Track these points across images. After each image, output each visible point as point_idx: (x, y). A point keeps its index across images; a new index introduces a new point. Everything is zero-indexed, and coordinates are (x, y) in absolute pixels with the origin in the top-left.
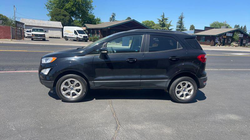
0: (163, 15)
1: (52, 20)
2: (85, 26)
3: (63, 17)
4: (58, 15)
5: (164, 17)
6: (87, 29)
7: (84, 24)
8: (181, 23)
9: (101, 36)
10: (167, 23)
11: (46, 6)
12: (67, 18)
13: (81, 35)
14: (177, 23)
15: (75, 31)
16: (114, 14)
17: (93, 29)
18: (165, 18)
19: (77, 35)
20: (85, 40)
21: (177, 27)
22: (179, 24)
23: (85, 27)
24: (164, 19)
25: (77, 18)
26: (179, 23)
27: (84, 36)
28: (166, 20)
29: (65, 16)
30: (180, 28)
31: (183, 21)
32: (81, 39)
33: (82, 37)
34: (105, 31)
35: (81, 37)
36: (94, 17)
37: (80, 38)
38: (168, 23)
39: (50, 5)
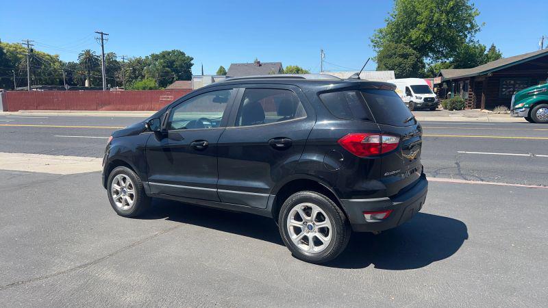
1: (379, 69)
2: (439, 75)
3: (401, 60)
4: (391, 57)
6: (444, 82)
9: (470, 94)
11: (372, 42)
12: (411, 61)
13: (418, 95)
15: (407, 89)
17: (457, 80)
19: (411, 95)
20: (429, 106)
23: (440, 78)
25: (438, 58)
27: (426, 99)
29: (405, 56)
32: (419, 105)
33: (422, 101)
34: (481, 83)
35: (418, 101)
37: (415, 103)
39: (379, 38)
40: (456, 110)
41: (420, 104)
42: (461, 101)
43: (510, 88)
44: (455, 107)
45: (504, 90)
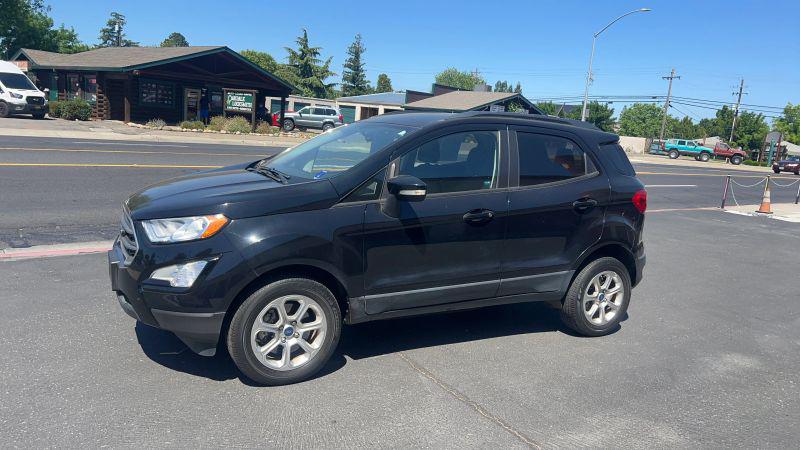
0: (302, 37)
2: (23, 58)
5: (306, 46)
6: (35, 70)
7: (18, 49)
8: (355, 65)
9: (99, 97)
10: (319, 63)
13: (15, 91)
14: (345, 66)
16: (117, 15)
17: (63, 73)
18: (310, 46)
20: (35, 110)
21: (344, 79)
22: (350, 70)
23: (26, 63)
24: (307, 52)
26: (349, 66)
27: (29, 99)
28: (315, 53)
30: (353, 82)
31: (361, 62)
32: (18, 109)
33: (23, 101)
34: (121, 82)
35: (16, 101)
36: (49, 23)
37: (11, 104)
38: (322, 65)
40: (79, 119)
41: (21, 106)
42: (86, 107)
43: (152, 94)
44: (78, 115)
45: (144, 95)
